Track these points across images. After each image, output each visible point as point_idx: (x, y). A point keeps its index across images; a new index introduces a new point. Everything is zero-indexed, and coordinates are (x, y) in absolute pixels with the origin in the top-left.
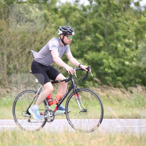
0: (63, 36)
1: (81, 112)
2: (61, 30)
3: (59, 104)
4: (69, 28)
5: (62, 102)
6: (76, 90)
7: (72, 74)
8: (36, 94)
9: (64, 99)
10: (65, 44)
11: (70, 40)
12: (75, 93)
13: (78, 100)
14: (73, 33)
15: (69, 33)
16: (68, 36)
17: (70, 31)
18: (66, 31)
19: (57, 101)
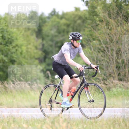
0: (73, 40)
1: (89, 102)
2: (71, 36)
3: (73, 95)
4: (77, 34)
5: (75, 94)
6: (86, 85)
7: (82, 71)
8: (56, 87)
9: (77, 91)
10: (75, 47)
11: (78, 43)
12: (85, 87)
13: (87, 92)
14: (80, 38)
15: (77, 38)
16: (76, 41)
17: (79, 37)
18: (75, 36)
19: (72, 93)
